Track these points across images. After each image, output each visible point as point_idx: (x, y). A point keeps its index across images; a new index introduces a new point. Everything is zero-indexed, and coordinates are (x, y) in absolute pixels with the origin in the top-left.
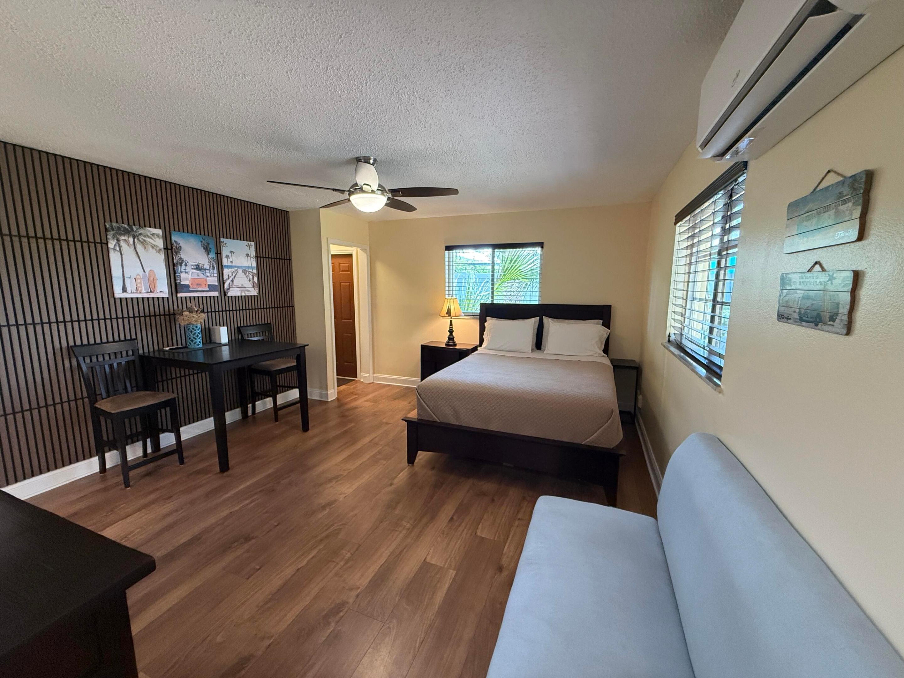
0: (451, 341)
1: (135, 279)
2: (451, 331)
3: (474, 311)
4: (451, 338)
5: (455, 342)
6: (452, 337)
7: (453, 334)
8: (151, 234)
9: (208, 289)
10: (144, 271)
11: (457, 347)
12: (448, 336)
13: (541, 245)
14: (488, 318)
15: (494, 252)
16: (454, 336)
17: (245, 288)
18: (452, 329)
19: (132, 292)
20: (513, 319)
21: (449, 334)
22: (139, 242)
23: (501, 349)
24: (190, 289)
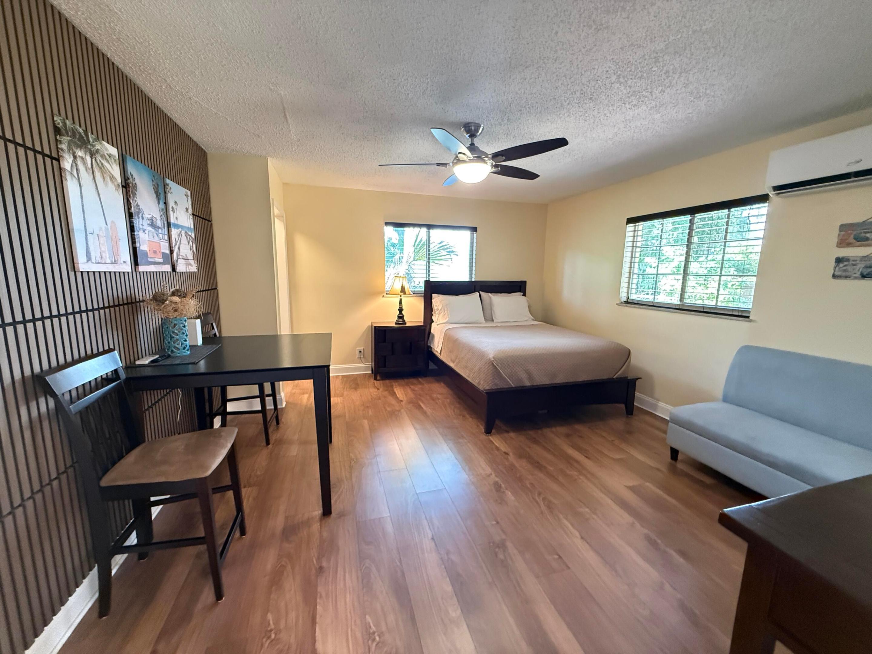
0: (401, 320)
1: (98, 235)
2: (401, 310)
3: (419, 289)
4: (401, 317)
5: (405, 321)
6: (401, 315)
7: (403, 312)
8: (107, 154)
9: (161, 260)
10: (107, 224)
11: (408, 325)
12: (397, 314)
13: (474, 229)
14: (433, 295)
15: (429, 232)
16: (404, 314)
17: (188, 260)
18: (402, 308)
19: (97, 262)
20: (457, 295)
21: (398, 312)
22: (97, 166)
23: (461, 322)
24: (150, 260)
